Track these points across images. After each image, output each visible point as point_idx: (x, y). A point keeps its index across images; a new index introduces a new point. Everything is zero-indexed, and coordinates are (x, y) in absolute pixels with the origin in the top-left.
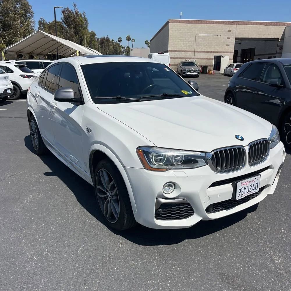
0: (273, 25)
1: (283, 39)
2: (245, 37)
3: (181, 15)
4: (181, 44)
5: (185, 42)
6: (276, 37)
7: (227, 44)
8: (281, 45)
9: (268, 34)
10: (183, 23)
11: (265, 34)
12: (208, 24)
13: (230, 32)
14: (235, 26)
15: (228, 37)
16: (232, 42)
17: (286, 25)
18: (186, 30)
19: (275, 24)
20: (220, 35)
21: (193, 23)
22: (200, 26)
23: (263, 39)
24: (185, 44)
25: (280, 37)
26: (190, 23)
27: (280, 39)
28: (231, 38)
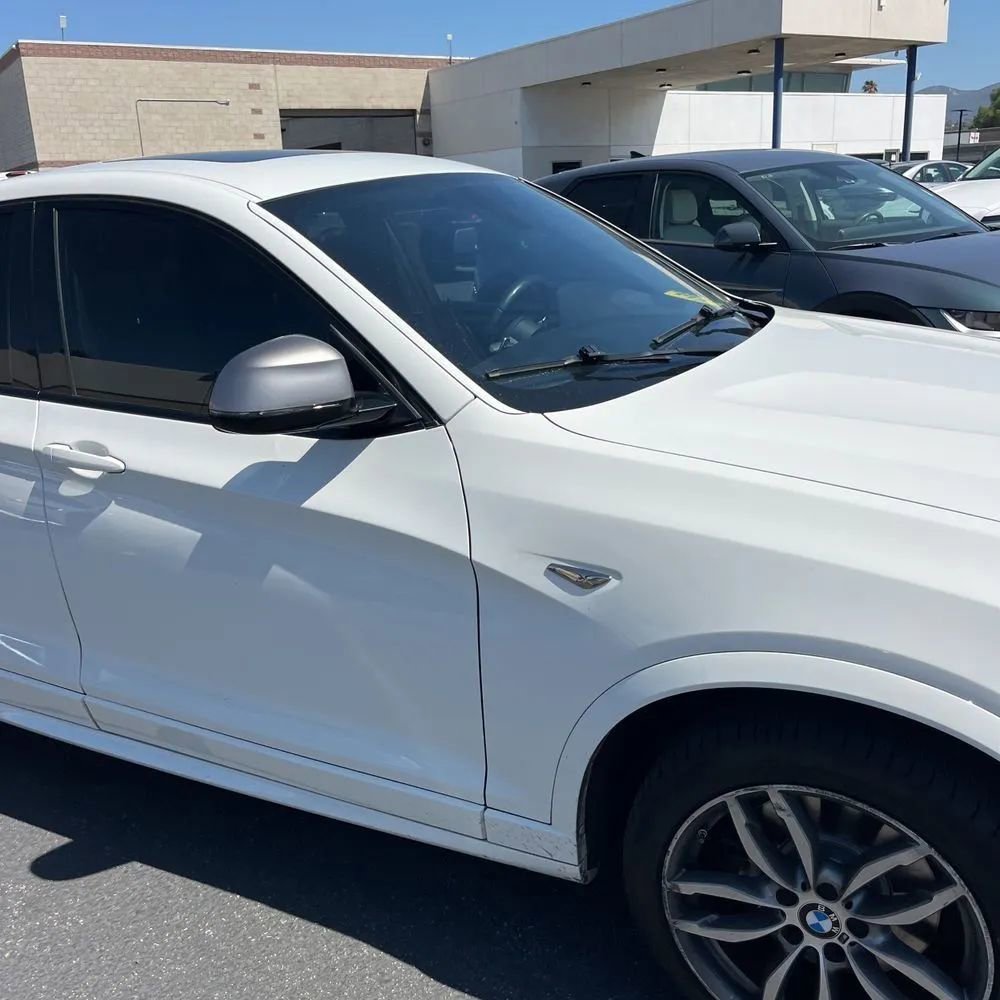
0: (390, 66)
1: (426, 111)
2: (309, 107)
3: (63, 24)
4: (86, 136)
5: (100, 127)
6: (405, 106)
7: (256, 132)
8: (426, 130)
9: (382, 97)
10: (76, 56)
11: (370, 97)
12: (174, 59)
13: (259, 89)
14: (268, 68)
15: (254, 106)
16: (271, 124)
17: (429, 67)
18: (92, 83)
19: (397, 62)
20: (224, 99)
21: (117, 57)
22: (144, 66)
23: (367, 114)
24: (103, 137)
25: (416, 104)
26: (104, 57)
27: (419, 110)
28: (264, 111)
